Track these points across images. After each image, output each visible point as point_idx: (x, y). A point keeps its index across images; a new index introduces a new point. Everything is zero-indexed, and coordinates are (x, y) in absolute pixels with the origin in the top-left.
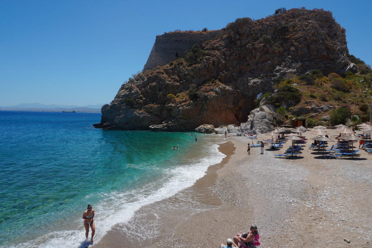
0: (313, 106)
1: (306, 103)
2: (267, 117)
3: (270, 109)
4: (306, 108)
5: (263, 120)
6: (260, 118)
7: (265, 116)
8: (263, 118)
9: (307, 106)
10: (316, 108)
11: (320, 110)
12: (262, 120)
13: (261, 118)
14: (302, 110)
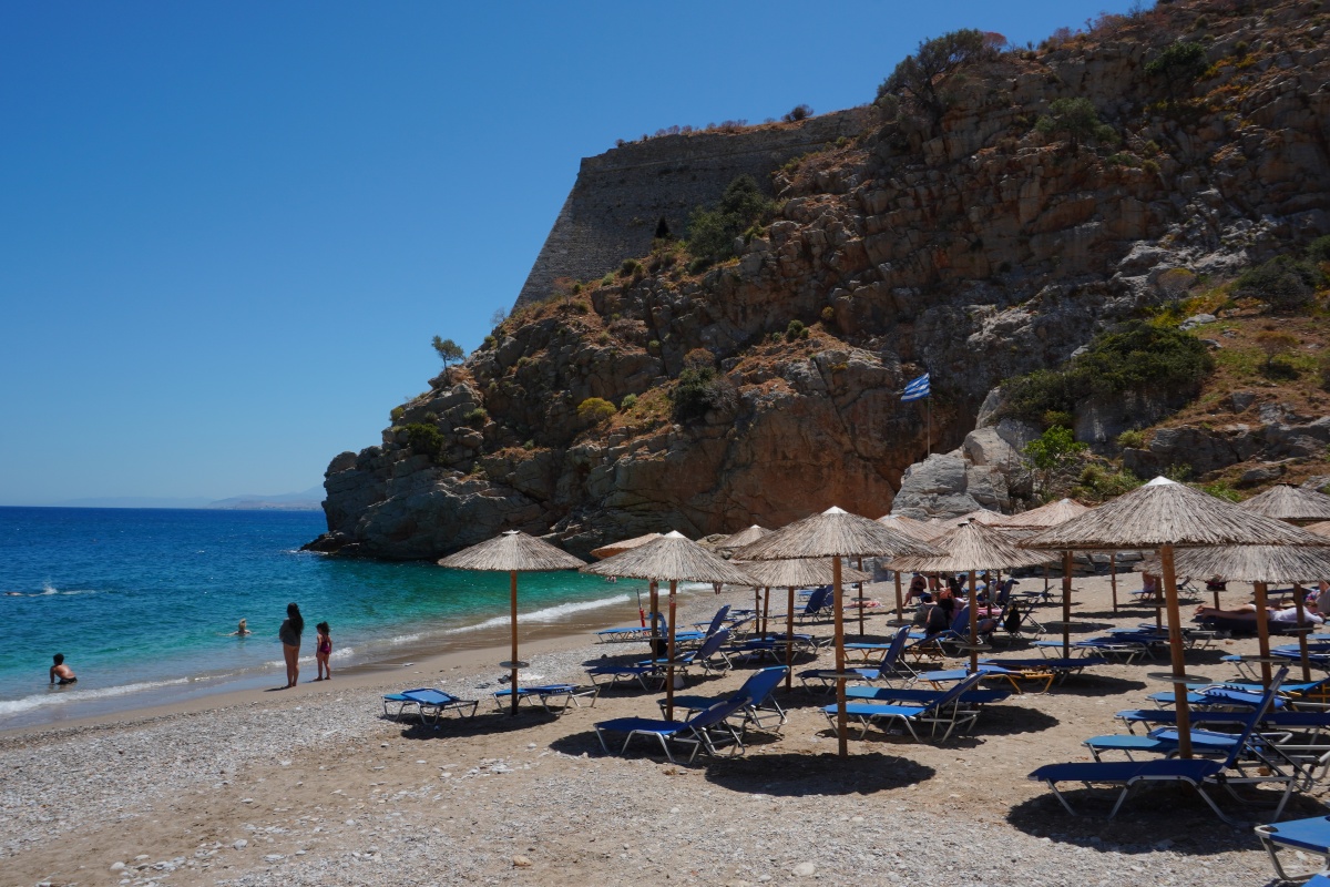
0: (1269, 418)
1: (1229, 404)
2: (973, 486)
3: (1013, 445)
4: (1217, 434)
5: (941, 500)
6: (925, 493)
7: (957, 479)
8: (942, 493)
9: (1231, 420)
10: (1286, 428)
11: (1306, 443)
12: (935, 500)
13: (932, 491)
14: (1196, 442)
